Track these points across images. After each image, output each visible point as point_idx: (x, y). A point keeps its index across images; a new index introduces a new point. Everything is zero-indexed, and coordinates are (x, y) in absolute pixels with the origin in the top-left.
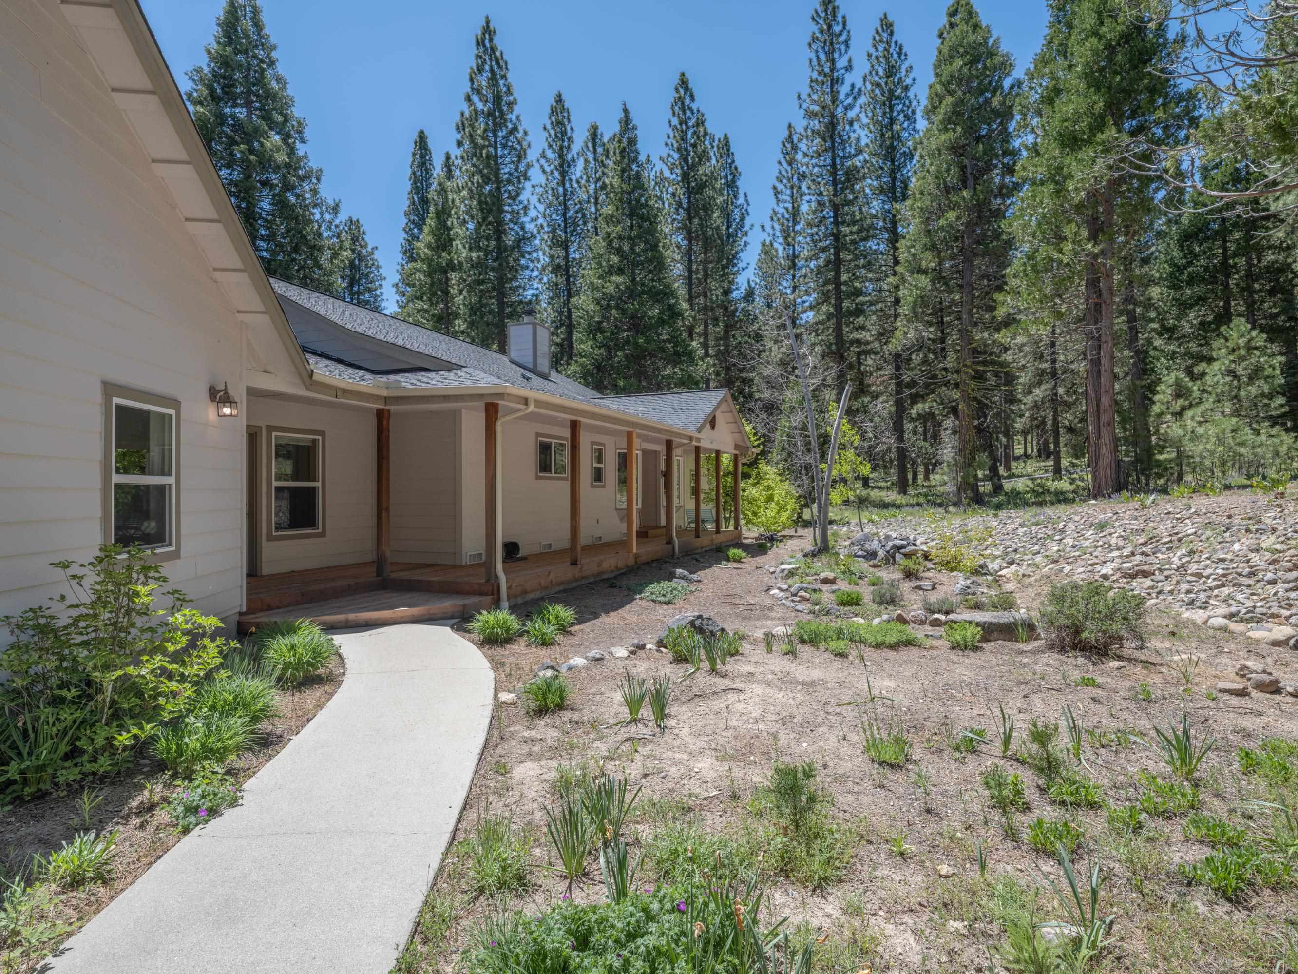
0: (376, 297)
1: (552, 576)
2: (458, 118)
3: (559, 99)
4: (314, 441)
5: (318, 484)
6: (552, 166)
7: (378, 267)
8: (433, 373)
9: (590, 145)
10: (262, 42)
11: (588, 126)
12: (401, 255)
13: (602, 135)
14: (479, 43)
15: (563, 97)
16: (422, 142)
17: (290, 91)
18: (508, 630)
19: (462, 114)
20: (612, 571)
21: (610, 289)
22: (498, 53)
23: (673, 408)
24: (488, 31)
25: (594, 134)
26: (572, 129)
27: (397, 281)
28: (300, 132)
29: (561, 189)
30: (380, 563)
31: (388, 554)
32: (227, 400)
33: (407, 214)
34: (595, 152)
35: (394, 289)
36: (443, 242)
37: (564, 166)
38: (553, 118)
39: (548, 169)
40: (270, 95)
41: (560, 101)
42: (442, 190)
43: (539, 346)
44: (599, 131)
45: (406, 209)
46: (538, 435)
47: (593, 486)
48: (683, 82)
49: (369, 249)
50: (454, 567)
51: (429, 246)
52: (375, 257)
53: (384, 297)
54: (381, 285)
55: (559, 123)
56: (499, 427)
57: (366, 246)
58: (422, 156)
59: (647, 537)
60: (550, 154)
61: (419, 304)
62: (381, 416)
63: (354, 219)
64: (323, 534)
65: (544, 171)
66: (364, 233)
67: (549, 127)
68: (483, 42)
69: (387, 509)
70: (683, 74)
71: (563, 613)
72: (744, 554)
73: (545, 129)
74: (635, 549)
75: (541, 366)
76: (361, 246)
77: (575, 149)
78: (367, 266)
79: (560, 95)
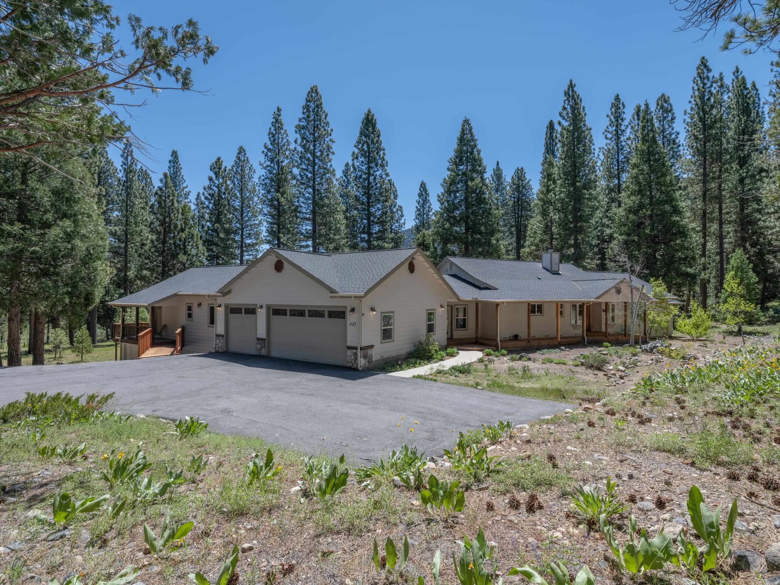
3: (617, 98)
4: (465, 307)
5: (466, 318)
6: (611, 135)
7: (532, 189)
8: (491, 291)
9: (636, 117)
10: (473, 139)
11: (635, 107)
14: (566, 94)
15: (620, 97)
18: (490, 353)
22: (577, 96)
24: (571, 86)
25: (638, 111)
26: (624, 113)
30: (476, 339)
32: (443, 307)
37: (618, 135)
38: (613, 110)
39: (609, 136)
40: (475, 159)
43: (553, 261)
48: (702, 63)
55: (617, 111)
56: (499, 308)
57: (526, 179)
58: (551, 133)
60: (610, 129)
62: (476, 303)
63: (520, 168)
64: (467, 330)
65: (606, 138)
66: (525, 172)
67: (610, 114)
68: (568, 92)
70: (703, 58)
71: (504, 352)
72: (609, 345)
73: (608, 116)
74: (559, 340)
75: (555, 268)
76: (522, 181)
77: (626, 123)
78: (526, 189)
79: (618, 96)
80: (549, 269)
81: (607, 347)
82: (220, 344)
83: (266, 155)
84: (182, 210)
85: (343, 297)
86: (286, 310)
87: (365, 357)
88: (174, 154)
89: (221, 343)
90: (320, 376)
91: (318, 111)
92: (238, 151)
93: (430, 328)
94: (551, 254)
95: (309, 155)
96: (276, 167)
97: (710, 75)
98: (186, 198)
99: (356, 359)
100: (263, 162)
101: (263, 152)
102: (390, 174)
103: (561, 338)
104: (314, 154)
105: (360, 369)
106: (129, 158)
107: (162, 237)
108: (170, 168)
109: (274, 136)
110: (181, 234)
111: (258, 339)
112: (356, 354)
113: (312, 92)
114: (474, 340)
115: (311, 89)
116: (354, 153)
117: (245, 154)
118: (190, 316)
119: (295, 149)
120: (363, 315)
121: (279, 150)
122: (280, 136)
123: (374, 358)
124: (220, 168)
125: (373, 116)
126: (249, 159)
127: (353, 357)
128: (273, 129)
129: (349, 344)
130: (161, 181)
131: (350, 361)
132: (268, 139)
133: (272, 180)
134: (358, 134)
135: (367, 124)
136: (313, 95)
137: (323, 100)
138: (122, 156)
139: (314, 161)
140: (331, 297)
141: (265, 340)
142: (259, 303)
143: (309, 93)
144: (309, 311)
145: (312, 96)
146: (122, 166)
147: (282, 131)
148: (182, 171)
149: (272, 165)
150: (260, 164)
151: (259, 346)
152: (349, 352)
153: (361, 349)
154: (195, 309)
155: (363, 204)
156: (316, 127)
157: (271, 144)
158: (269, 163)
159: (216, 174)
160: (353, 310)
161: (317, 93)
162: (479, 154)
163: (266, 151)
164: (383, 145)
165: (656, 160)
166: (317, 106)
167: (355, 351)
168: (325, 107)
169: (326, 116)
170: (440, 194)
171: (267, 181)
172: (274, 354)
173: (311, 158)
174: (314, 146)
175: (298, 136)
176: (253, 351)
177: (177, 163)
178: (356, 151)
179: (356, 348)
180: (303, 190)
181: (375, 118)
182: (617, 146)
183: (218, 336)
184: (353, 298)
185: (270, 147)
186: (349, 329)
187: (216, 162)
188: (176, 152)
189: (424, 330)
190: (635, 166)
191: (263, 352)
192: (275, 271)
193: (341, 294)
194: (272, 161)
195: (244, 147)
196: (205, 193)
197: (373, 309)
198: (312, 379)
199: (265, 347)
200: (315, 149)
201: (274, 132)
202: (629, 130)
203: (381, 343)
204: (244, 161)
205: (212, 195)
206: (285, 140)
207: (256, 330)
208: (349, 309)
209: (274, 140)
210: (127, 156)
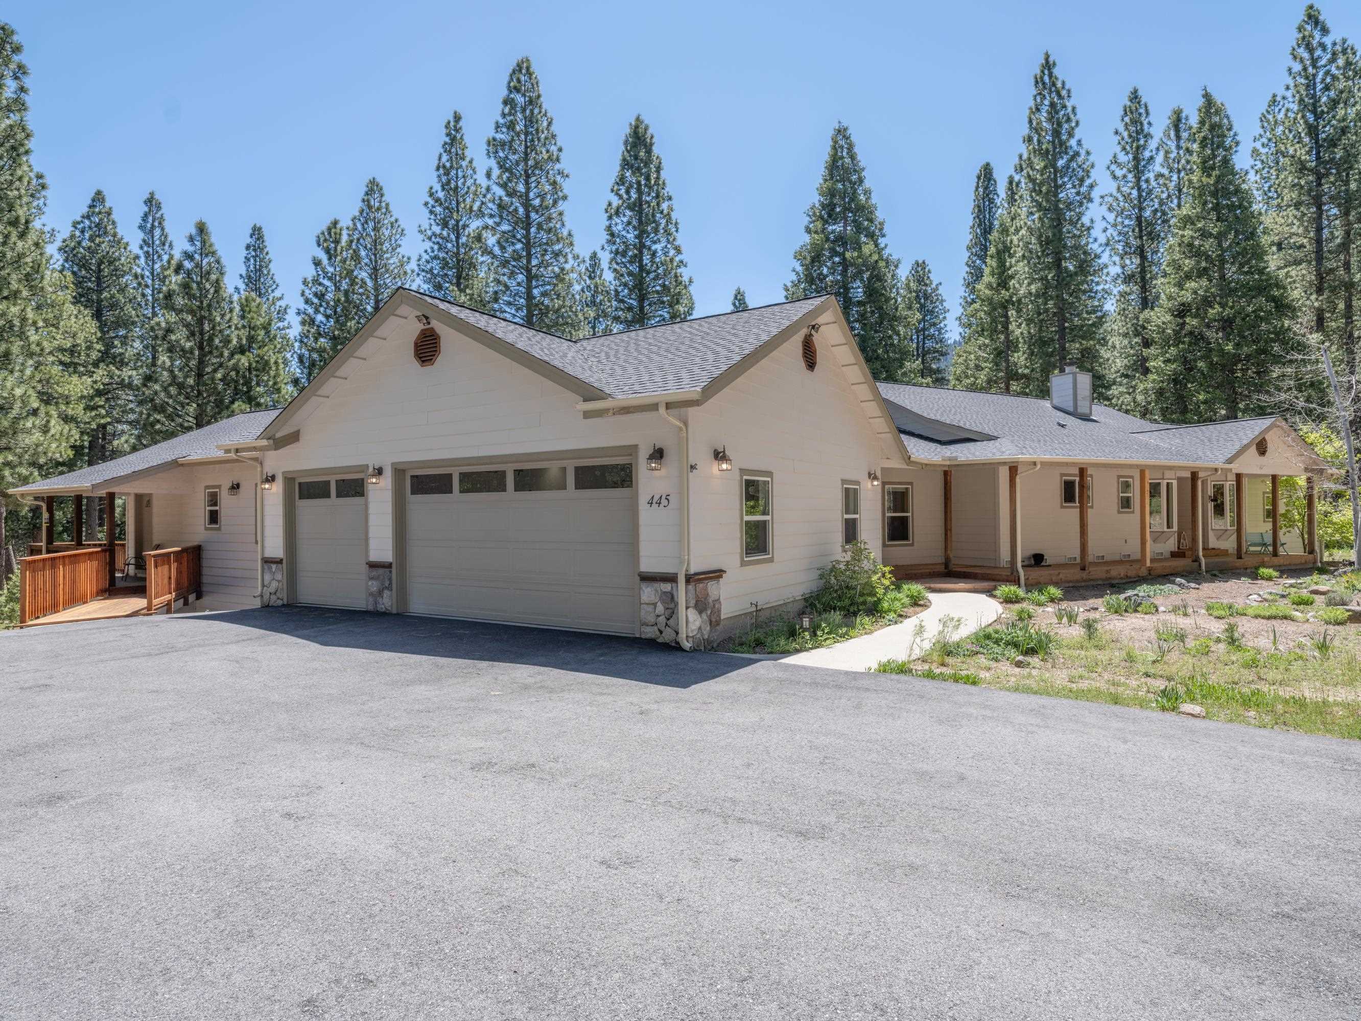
0: (939, 330)
1: (1061, 576)
2: (1017, 161)
3: (1135, 96)
4: (907, 489)
5: (909, 514)
6: (1125, 170)
7: (942, 301)
8: (978, 443)
9: (1172, 133)
10: (856, 168)
11: (1170, 114)
12: (963, 288)
13: (1187, 118)
14: (1038, 81)
15: (1140, 93)
16: (987, 174)
17: (874, 200)
18: (1016, 597)
19: (1021, 157)
20: (1121, 578)
21: (1188, 297)
22: (1059, 85)
23: (1209, 440)
24: (1048, 65)
25: (1177, 121)
26: (1150, 124)
27: (959, 314)
28: (881, 229)
29: (1135, 193)
30: (947, 564)
31: (951, 556)
32: (875, 478)
33: (969, 248)
34: (1178, 137)
35: (958, 322)
36: (1003, 279)
37: (1138, 167)
38: (1127, 119)
39: (1119, 173)
40: (861, 208)
41: (1136, 97)
42: (1005, 231)
43: (1079, 392)
44: (1183, 115)
45: (968, 242)
46: (1062, 475)
47: (1119, 512)
48: (1310, 17)
49: (934, 286)
50: (995, 568)
51: (989, 286)
52: (939, 292)
53: (948, 328)
54: (945, 318)
55: (1134, 122)
56: (1018, 480)
57: (931, 284)
59: (1185, 557)
60: (1123, 158)
61: (982, 340)
62: (946, 474)
63: (920, 262)
64: (912, 545)
65: (1115, 177)
66: (929, 272)
67: (1121, 129)
68: (1042, 78)
69: (951, 530)
70: (1311, 7)
71: (1054, 591)
72: (1275, 574)
73: (1116, 133)
74: (1148, 564)
75: (1083, 408)
76: (926, 285)
77: (1153, 144)
78: (932, 302)
79: (1135, 91)
80: (1071, 409)
81: (1270, 579)
82: (274, 585)
83: (431, 212)
84: (242, 305)
85: (626, 410)
86: (450, 476)
87: (701, 605)
88: (257, 232)
89: (276, 580)
90: (555, 672)
91: (532, 112)
92: (366, 189)
93: (851, 531)
94: (1074, 374)
95: (516, 203)
96: (453, 237)
97: (1328, 41)
98: (281, 320)
99: (672, 613)
100: (425, 226)
101: (426, 204)
102: (683, 249)
103: (1152, 560)
104: (527, 205)
105: (687, 645)
106: (157, 232)
107: (193, 363)
108: (249, 260)
109: (447, 173)
110: (237, 357)
111: (373, 565)
112: (670, 599)
113: (520, 71)
114: (942, 569)
115: (518, 65)
116: (610, 204)
117: (382, 195)
118: (214, 517)
119: (488, 189)
120: (693, 467)
121: (458, 203)
122: (460, 174)
123: (728, 610)
124: (337, 242)
125: (646, 129)
126: (391, 208)
127: (660, 608)
128: (445, 158)
129: (647, 566)
130: (191, 239)
131: (651, 619)
132: (436, 180)
133: (445, 265)
134: (618, 168)
135: (634, 146)
136: (523, 78)
137: (542, 89)
138: (140, 227)
139: (528, 216)
140: (587, 415)
141: (389, 566)
142: (373, 462)
143: (514, 72)
144: (518, 473)
145: (519, 81)
146: (141, 248)
147: (464, 164)
148: (271, 266)
149: (445, 233)
150: (420, 232)
151: (374, 586)
152: (648, 593)
153: (689, 579)
154: (226, 499)
155: (630, 309)
156: (529, 148)
157: (443, 189)
158: (437, 229)
159: (327, 251)
160: (658, 454)
161: (529, 74)
162: (868, 199)
163: (431, 202)
164: (669, 190)
165: (1232, 208)
166: (531, 102)
167: (667, 587)
168: (546, 103)
169: (550, 124)
170: (789, 284)
171: (436, 265)
172: (418, 606)
173: (521, 210)
174: (527, 183)
175: (493, 163)
176: (361, 603)
177: (262, 250)
178: (616, 202)
179: (671, 579)
180: (505, 278)
181: (650, 132)
182: (1139, 189)
183: (267, 561)
184: (662, 410)
185: (441, 195)
186: (646, 514)
187: (329, 229)
188: (260, 229)
189: (838, 536)
190: (1187, 221)
191: (387, 602)
192: (416, 364)
193: (622, 398)
194: (445, 225)
195: (378, 180)
196: (307, 292)
197: (719, 456)
198: (526, 687)
199: (389, 588)
200: (528, 189)
201: (448, 165)
202: (1160, 158)
203: (743, 564)
204: (379, 209)
205: (321, 296)
206: (469, 182)
207: (367, 539)
208: (644, 453)
209: (448, 182)
210: (153, 226)
